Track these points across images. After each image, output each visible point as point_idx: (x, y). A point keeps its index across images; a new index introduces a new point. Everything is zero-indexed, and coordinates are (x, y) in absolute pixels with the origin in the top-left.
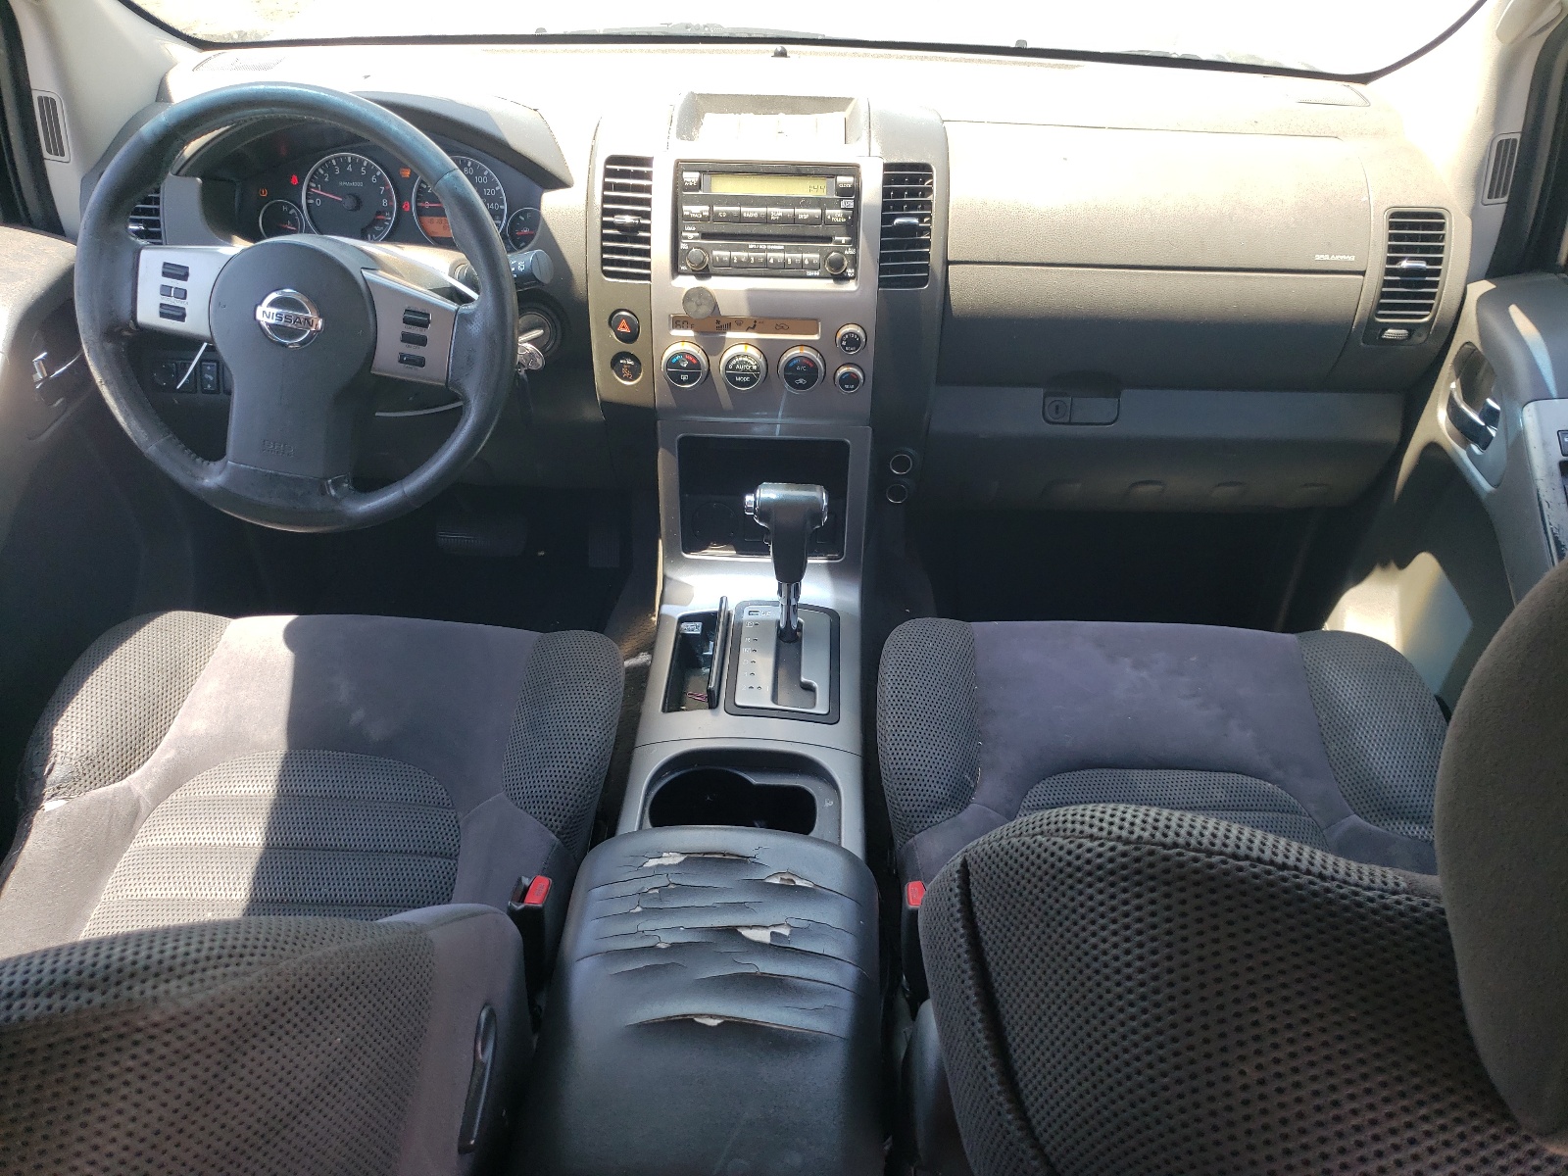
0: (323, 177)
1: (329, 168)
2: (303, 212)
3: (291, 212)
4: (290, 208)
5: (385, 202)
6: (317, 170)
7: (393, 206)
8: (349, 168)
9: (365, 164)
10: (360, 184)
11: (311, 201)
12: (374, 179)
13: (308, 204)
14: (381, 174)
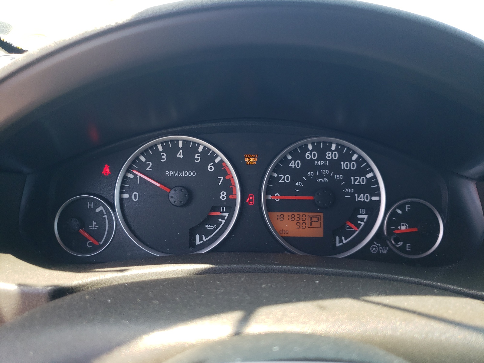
0: (145, 165)
1: (154, 155)
2: (114, 210)
3: (98, 210)
4: (98, 204)
5: (223, 195)
6: (137, 158)
7: (235, 200)
8: (180, 154)
9: (200, 149)
10: (193, 174)
11: (126, 196)
12: (210, 167)
13: (121, 200)
14: (222, 161)
